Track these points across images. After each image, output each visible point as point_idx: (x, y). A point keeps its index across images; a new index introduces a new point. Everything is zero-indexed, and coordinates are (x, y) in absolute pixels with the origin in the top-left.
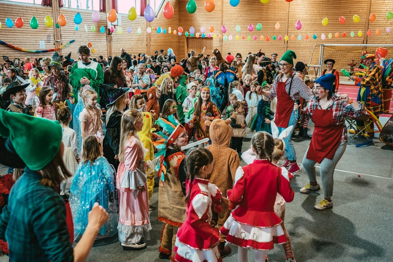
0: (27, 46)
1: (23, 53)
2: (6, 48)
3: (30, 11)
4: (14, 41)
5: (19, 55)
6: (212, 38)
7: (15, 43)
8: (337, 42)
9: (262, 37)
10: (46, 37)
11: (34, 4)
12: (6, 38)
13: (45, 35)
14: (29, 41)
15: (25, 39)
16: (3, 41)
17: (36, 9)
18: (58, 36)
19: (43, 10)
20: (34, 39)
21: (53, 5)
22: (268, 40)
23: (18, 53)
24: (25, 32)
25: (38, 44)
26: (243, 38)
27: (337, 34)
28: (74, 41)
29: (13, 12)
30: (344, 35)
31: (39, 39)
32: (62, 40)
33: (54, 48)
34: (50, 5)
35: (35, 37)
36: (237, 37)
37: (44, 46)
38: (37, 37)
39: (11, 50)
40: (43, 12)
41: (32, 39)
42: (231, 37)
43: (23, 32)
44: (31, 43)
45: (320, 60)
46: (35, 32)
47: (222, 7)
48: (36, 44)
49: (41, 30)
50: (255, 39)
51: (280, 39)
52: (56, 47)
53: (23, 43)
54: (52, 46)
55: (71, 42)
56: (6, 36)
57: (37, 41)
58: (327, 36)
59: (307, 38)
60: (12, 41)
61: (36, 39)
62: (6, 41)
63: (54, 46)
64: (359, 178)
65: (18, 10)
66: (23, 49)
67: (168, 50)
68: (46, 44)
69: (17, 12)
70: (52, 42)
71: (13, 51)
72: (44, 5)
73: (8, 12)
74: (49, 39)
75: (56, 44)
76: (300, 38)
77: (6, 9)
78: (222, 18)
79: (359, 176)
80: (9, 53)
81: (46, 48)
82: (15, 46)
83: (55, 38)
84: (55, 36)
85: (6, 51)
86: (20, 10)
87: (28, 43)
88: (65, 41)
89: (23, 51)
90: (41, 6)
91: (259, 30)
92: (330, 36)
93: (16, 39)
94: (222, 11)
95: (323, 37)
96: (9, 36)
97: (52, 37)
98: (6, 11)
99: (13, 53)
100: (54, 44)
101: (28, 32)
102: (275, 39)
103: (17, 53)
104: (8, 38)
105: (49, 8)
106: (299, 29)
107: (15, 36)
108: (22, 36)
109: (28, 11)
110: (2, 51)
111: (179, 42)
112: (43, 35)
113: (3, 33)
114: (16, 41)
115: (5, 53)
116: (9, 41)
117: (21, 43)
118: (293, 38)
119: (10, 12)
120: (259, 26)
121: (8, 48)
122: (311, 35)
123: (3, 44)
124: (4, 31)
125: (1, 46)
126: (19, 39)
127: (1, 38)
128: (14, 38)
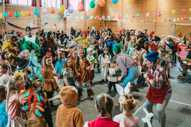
0: (24, 26)
1: (22, 29)
2: (13, 27)
3: (25, 9)
4: (17, 23)
5: (20, 30)
6: (116, 21)
7: (18, 24)
8: (183, 23)
9: (142, 20)
10: (33, 21)
11: (28, 5)
12: (13, 22)
13: (33, 20)
14: (24, 23)
15: (23, 22)
16: (12, 24)
17: (28, 8)
18: (39, 21)
19: (32, 8)
20: (27, 22)
21: (37, 6)
22: (145, 22)
24: (23, 19)
25: (29, 25)
26: (132, 21)
27: (182, 19)
28: (47, 23)
29: (17, 9)
30: (186, 19)
31: (30, 22)
32: (41, 23)
33: (37, 27)
34: (35, 6)
35: (28, 21)
36: (129, 21)
37: (32, 26)
38: (29, 21)
39: (16, 28)
40: (32, 9)
41: (26, 22)
42: (126, 21)
43: (22, 19)
44: (26, 25)
45: (173, 32)
46: (28, 19)
47: (123, 5)
48: (28, 25)
49: (31, 18)
50: (139, 21)
51: (152, 21)
52: (38, 26)
53: (22, 25)
54: (36, 26)
55: (46, 24)
56: (14, 21)
57: (29, 24)
58: (176, 20)
59: (166, 21)
60: (16, 23)
61: (28, 22)
62: (13, 23)
63: (37, 26)
64: (186, 108)
65: (19, 8)
66: (22, 27)
67: (92, 28)
68: (33, 25)
69: (19, 10)
70: (36, 24)
71: (17, 28)
72: (32, 6)
73: (15, 9)
74: (34, 22)
75: (38, 25)
76: (162, 21)
77: (13, 8)
78: (122, 11)
79: (187, 106)
80: (15, 29)
81: (33, 27)
82: (18, 26)
83: (38, 22)
84: (38, 21)
85: (13, 28)
86: (21, 9)
87: (24, 25)
88: (43, 23)
89: (22, 28)
90: (31, 6)
91: (138, 17)
92: (178, 19)
93: (18, 22)
94: (123, 7)
95: (174, 20)
96: (15, 21)
97: (36, 21)
98: (13, 9)
99: (17, 29)
100: (37, 25)
101: (24, 19)
102: (149, 21)
103: (19, 29)
104: (14, 22)
105: (35, 7)
106: (159, 16)
107: (18, 21)
108: (21, 21)
109: (24, 9)
110: (12, 28)
111: (101, 23)
112: (32, 20)
113: (12, 20)
114: (18, 23)
116: (15, 23)
117: (21, 25)
118: (158, 21)
119: (16, 9)
120: (138, 15)
121: (14, 27)
122: (168, 19)
123: (12, 25)
124: (12, 19)
125: (11, 26)
126: (20, 22)
127: (11, 22)
128: (17, 22)
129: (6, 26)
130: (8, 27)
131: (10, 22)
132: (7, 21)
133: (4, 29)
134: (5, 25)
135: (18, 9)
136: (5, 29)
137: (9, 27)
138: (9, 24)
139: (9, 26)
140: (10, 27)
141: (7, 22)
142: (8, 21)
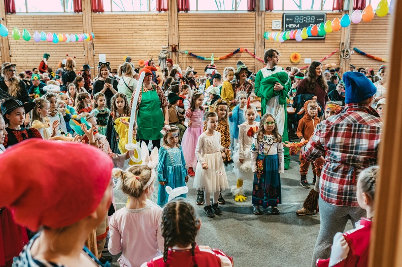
2: (365, 58)
4: (375, 51)
7: (376, 53)
16: (363, 51)
23: (378, 63)
39: (370, 61)
60: (373, 51)
71: (372, 61)
80: (367, 63)
82: (375, 56)
85: (364, 61)
93: (378, 48)
96: (370, 46)
99: (371, 63)
103: (376, 63)
104: (368, 48)
107: (377, 46)
110: (361, 61)
113: (364, 43)
114: (377, 51)
115: (363, 63)
116: (370, 51)
117: (383, 53)
121: (367, 58)
123: (362, 54)
124: (366, 41)
125: (360, 56)
126: (381, 48)
127: (362, 48)
128: (376, 48)
129: (348, 57)
130: (354, 58)
131: (358, 49)
132: (354, 46)
133: (344, 61)
134: (348, 55)
135: (382, 21)
136: (348, 61)
137: (356, 58)
138: (357, 51)
139: (356, 56)
140: (358, 58)
141: (352, 48)
142: (357, 46)
